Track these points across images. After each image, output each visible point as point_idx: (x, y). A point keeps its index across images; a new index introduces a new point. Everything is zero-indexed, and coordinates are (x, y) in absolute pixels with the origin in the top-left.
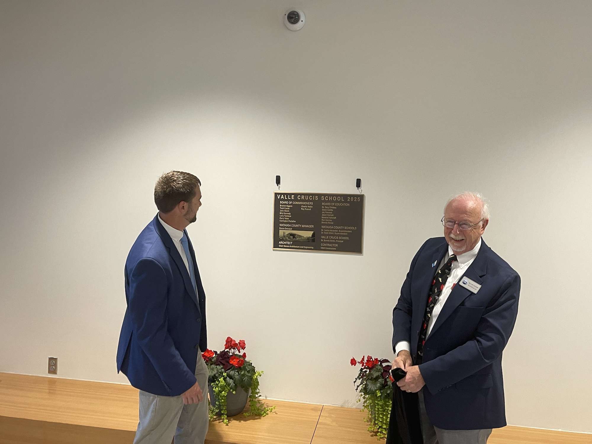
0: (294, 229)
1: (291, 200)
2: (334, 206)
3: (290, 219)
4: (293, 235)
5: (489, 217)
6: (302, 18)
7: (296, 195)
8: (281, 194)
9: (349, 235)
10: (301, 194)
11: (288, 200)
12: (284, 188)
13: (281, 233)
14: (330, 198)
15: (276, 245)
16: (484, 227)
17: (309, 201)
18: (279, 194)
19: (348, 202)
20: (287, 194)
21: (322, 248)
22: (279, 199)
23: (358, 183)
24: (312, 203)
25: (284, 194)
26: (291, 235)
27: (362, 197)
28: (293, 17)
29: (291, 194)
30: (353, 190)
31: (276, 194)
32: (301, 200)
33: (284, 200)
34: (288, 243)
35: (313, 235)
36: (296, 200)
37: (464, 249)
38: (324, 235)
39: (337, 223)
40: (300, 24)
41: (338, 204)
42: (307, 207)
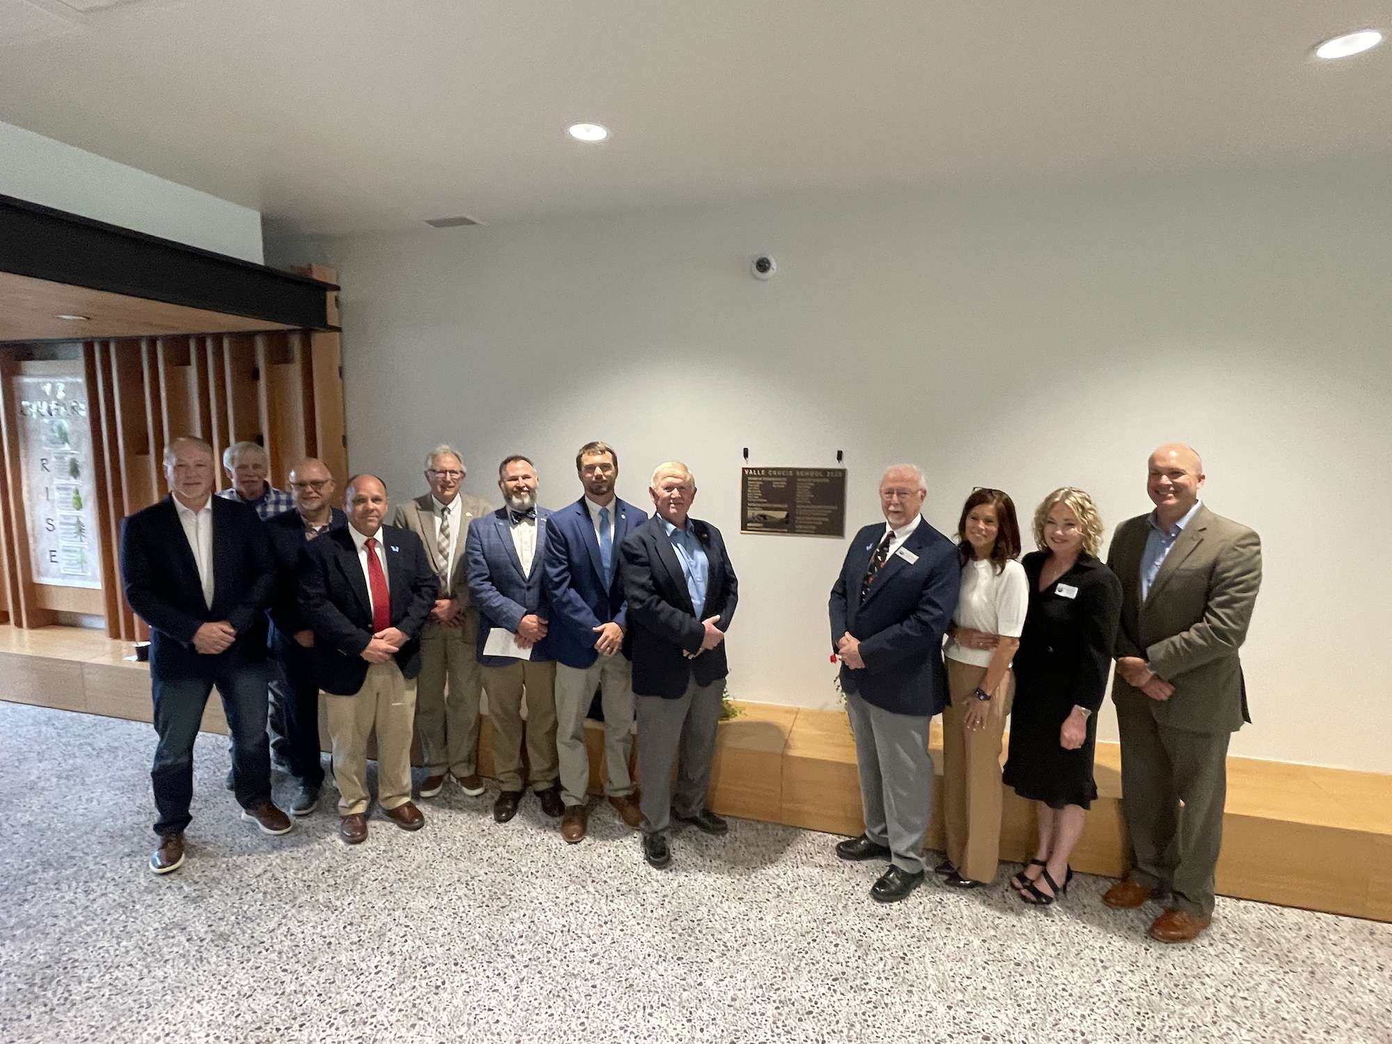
0: (765, 509)
1: (761, 476)
2: (812, 482)
3: (760, 497)
4: (764, 517)
5: (927, 488)
6: (774, 265)
7: (767, 470)
8: (749, 469)
9: (829, 516)
10: (773, 469)
11: (758, 476)
12: (753, 462)
13: (750, 513)
14: (807, 474)
15: (744, 528)
16: (922, 497)
17: (782, 476)
18: (747, 469)
19: (827, 478)
20: (756, 469)
21: (797, 531)
22: (746, 475)
23: (840, 456)
24: (785, 479)
25: (753, 469)
26: (762, 516)
27: (843, 471)
28: (763, 265)
29: (760, 469)
30: (834, 464)
31: (744, 469)
32: (773, 476)
33: (753, 476)
34: (758, 525)
35: (787, 516)
36: (767, 476)
37: (903, 521)
38: (799, 516)
39: (813, 502)
40: (771, 272)
41: (818, 480)
42: (780, 484)
